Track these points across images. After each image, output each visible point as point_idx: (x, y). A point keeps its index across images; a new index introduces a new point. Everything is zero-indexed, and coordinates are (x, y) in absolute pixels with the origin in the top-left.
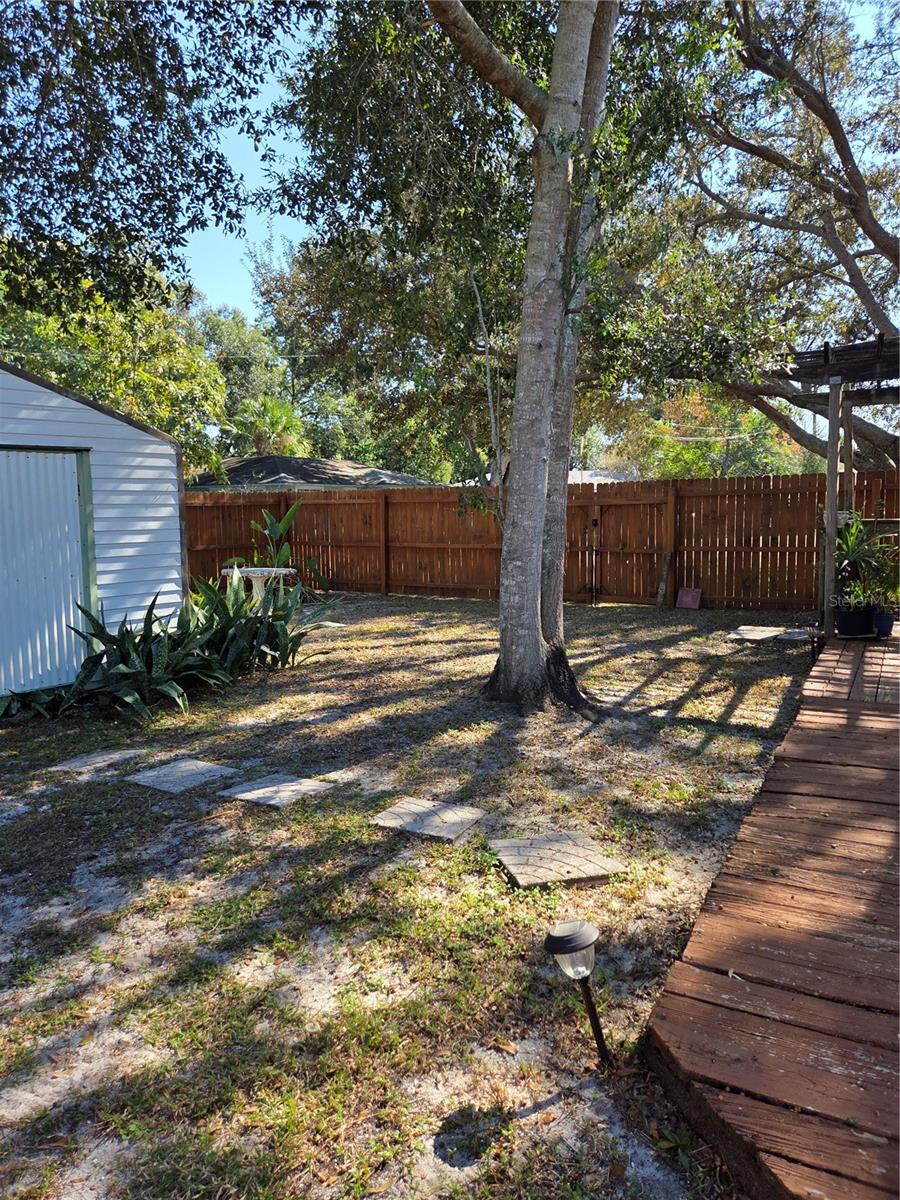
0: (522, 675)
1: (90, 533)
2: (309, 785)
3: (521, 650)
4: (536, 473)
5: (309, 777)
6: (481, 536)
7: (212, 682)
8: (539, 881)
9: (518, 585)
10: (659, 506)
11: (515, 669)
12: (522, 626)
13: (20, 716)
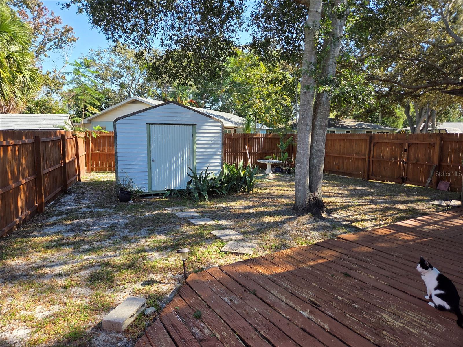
0: (300, 202)
1: (195, 147)
2: (213, 222)
3: (299, 194)
4: (305, 135)
5: (214, 220)
6: (358, 153)
7: (219, 193)
8: (226, 250)
9: (299, 172)
10: (434, 144)
11: (298, 200)
12: (300, 186)
13: (173, 196)
